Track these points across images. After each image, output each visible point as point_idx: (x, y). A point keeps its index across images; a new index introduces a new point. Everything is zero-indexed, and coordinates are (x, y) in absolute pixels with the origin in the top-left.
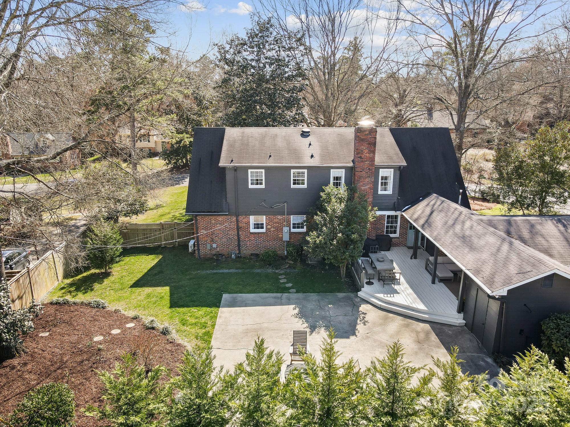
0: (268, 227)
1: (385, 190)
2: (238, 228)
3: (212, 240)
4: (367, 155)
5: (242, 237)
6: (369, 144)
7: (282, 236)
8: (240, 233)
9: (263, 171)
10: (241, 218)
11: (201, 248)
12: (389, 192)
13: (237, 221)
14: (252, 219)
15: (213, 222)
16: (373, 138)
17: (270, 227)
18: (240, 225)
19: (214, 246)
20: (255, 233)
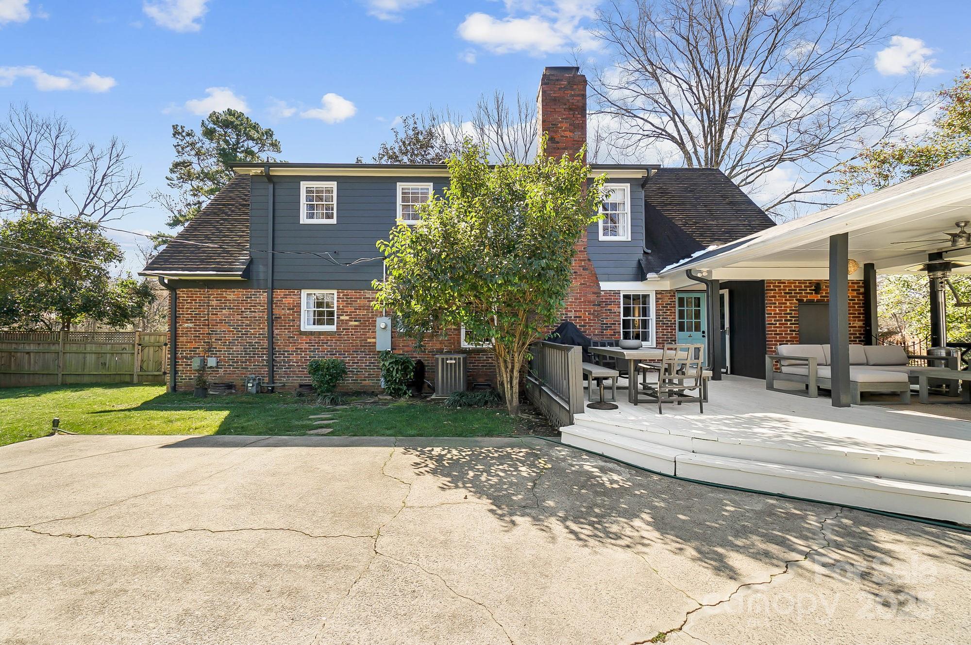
0: (342, 318)
1: (614, 232)
2: (272, 320)
3: (209, 349)
4: (568, 134)
5: (280, 342)
6: (570, 109)
7: (373, 340)
8: (276, 332)
9: (334, 185)
10: (279, 293)
11: (180, 368)
12: (624, 234)
13: (271, 302)
14: (307, 299)
15: (214, 303)
16: (578, 95)
17: (347, 318)
18: (276, 311)
19: (212, 362)
20: (311, 333)
